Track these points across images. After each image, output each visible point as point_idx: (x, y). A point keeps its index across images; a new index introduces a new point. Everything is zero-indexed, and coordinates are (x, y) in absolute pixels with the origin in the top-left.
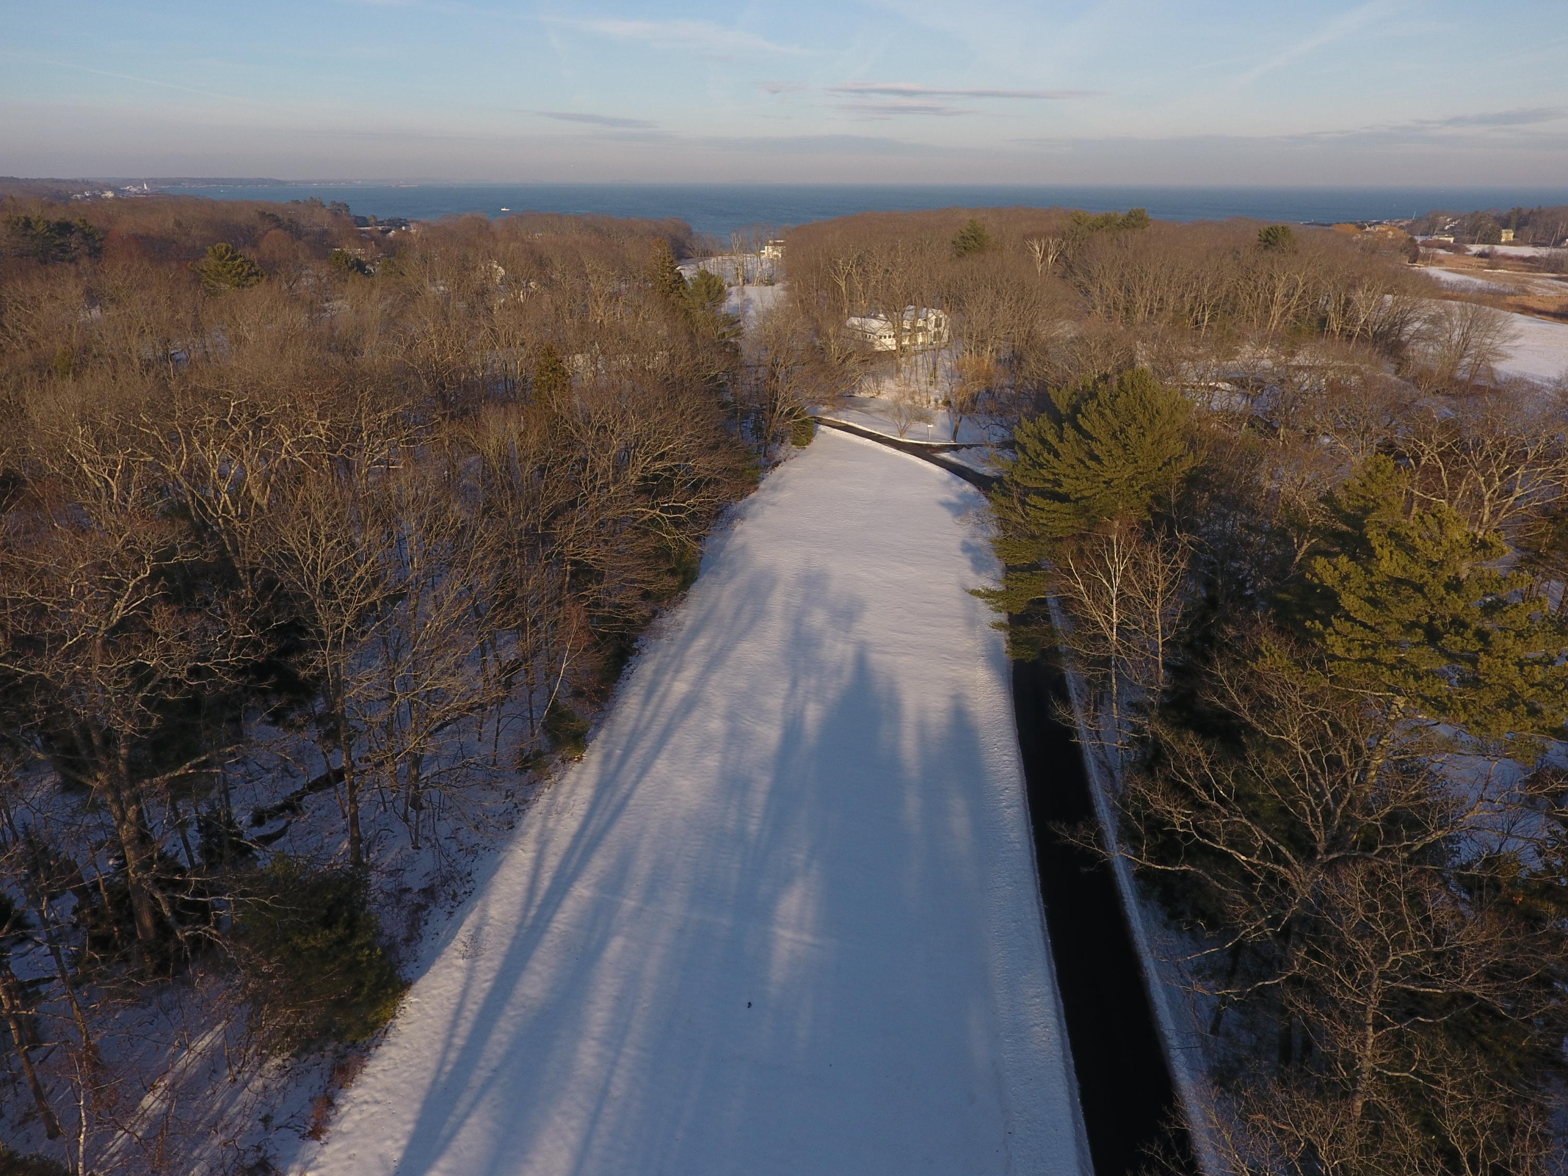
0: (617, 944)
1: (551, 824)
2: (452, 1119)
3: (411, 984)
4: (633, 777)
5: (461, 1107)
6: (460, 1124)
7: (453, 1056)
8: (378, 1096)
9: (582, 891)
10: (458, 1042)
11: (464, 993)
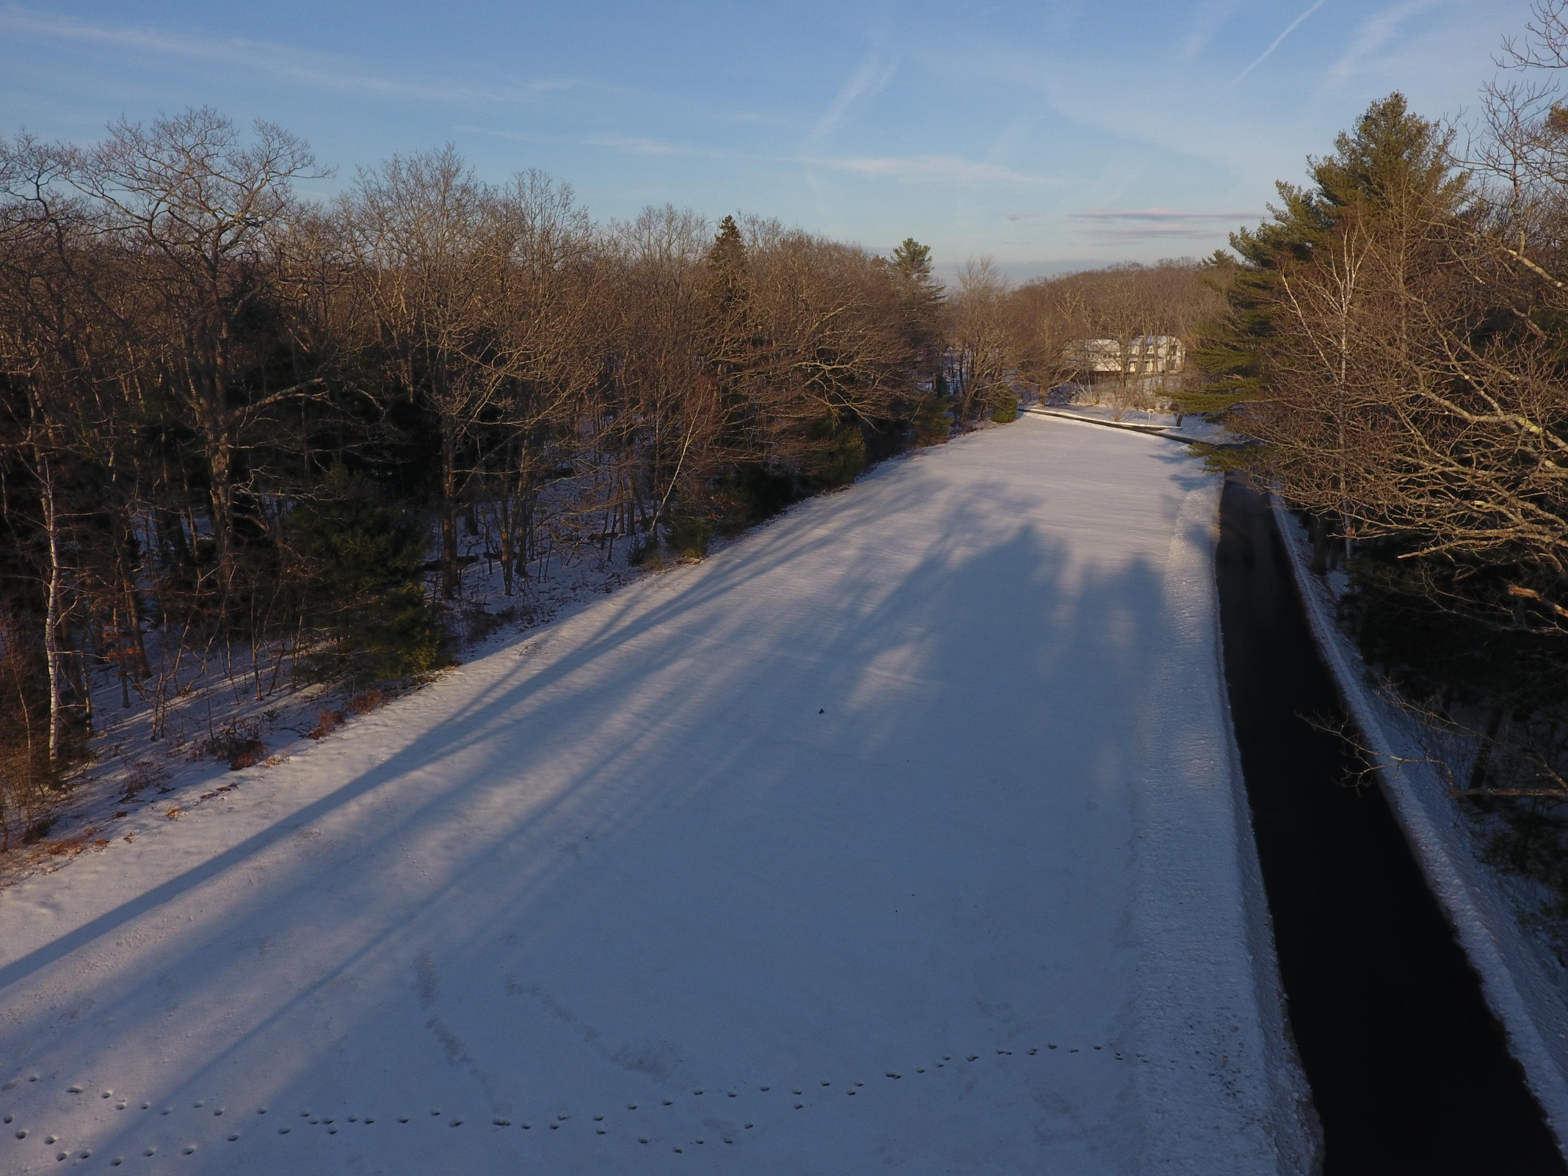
0: (683, 664)
1: (648, 593)
2: (455, 744)
3: (461, 664)
4: (747, 575)
5: (470, 737)
6: (463, 747)
7: (477, 707)
8: (389, 723)
9: (663, 630)
10: (487, 700)
11: (509, 675)
